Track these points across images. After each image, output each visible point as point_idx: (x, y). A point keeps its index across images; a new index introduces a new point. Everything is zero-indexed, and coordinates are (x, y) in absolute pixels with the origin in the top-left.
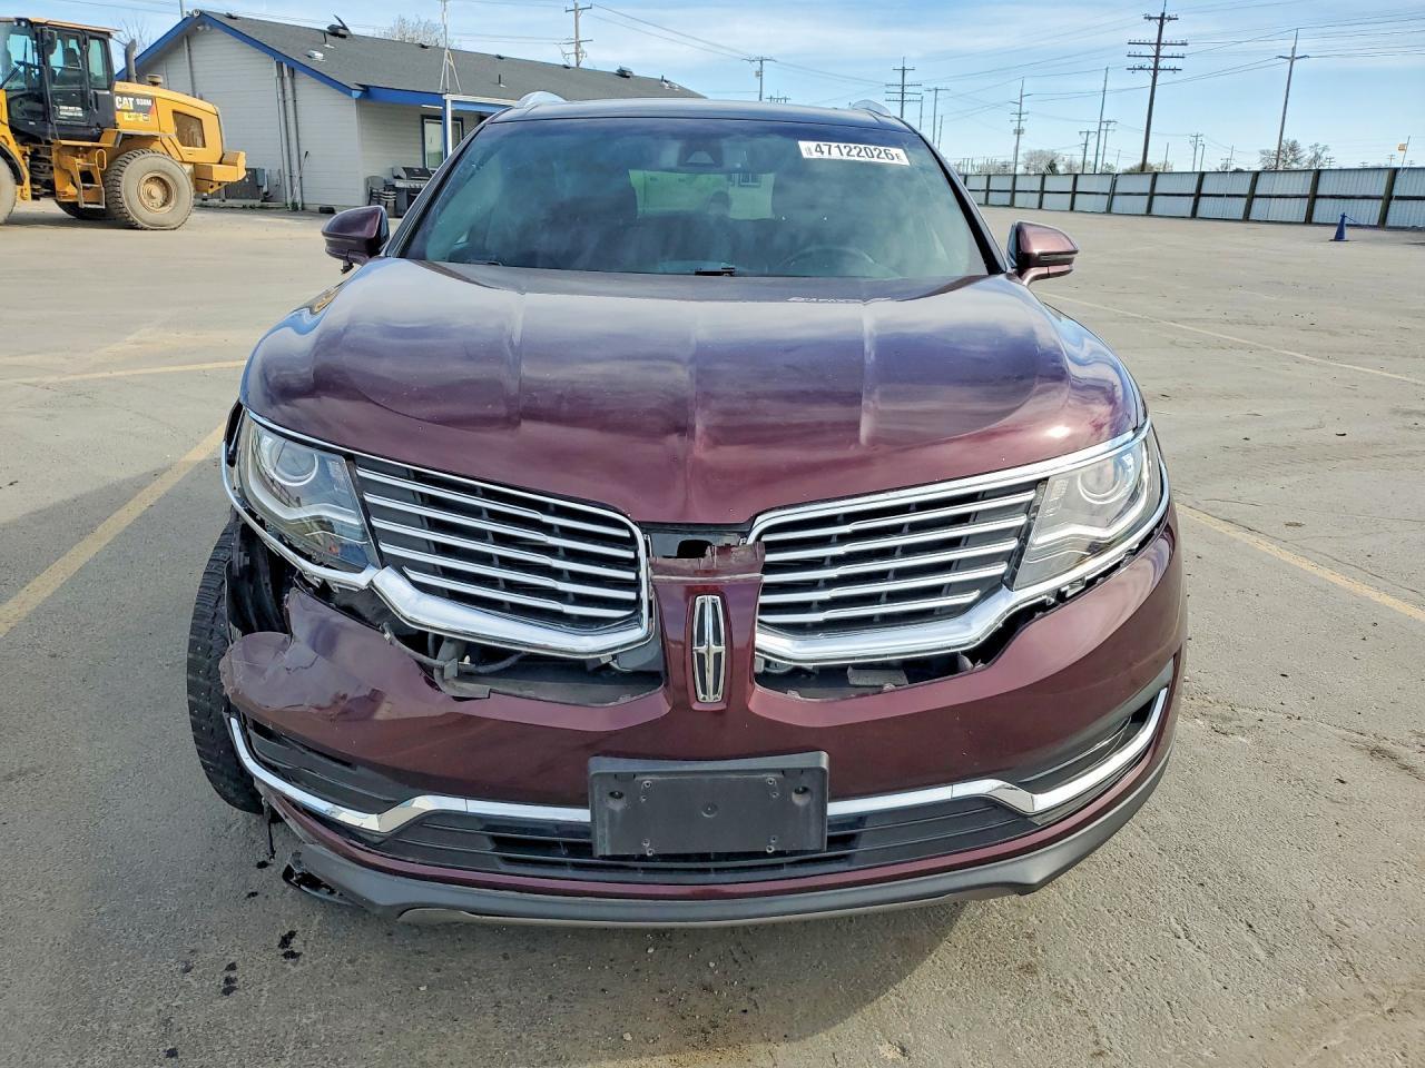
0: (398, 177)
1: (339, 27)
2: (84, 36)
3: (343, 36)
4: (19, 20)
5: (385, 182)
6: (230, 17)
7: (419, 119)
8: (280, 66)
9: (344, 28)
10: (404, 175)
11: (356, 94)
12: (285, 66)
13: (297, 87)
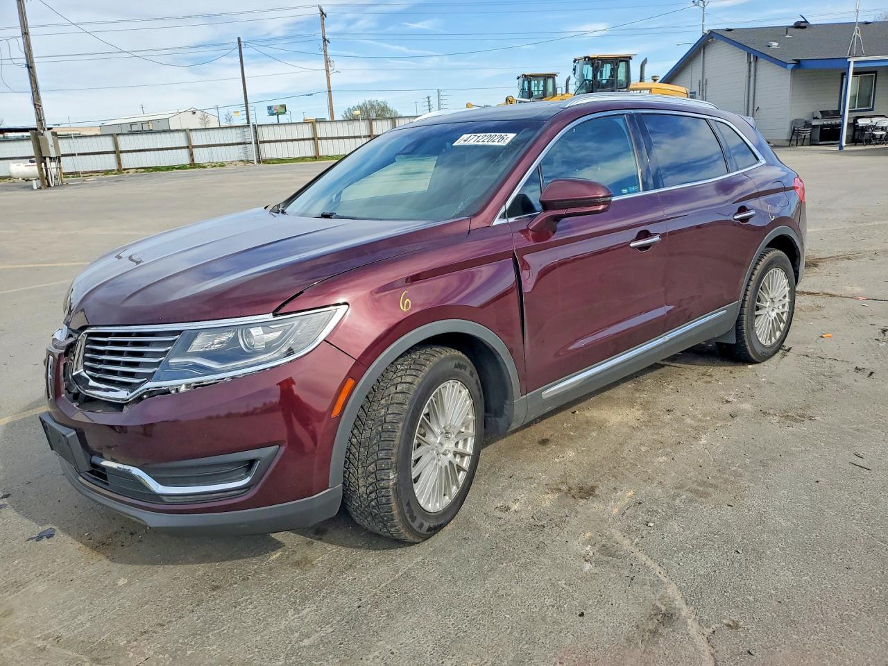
0: (816, 118)
1: (802, 22)
2: (615, 61)
3: (805, 27)
4: (585, 58)
5: (806, 122)
6: (729, 30)
7: (840, 76)
8: (749, 55)
9: (806, 22)
10: (820, 116)
11: (790, 66)
12: (752, 55)
13: (758, 67)
